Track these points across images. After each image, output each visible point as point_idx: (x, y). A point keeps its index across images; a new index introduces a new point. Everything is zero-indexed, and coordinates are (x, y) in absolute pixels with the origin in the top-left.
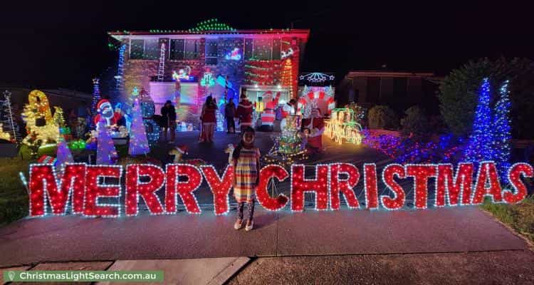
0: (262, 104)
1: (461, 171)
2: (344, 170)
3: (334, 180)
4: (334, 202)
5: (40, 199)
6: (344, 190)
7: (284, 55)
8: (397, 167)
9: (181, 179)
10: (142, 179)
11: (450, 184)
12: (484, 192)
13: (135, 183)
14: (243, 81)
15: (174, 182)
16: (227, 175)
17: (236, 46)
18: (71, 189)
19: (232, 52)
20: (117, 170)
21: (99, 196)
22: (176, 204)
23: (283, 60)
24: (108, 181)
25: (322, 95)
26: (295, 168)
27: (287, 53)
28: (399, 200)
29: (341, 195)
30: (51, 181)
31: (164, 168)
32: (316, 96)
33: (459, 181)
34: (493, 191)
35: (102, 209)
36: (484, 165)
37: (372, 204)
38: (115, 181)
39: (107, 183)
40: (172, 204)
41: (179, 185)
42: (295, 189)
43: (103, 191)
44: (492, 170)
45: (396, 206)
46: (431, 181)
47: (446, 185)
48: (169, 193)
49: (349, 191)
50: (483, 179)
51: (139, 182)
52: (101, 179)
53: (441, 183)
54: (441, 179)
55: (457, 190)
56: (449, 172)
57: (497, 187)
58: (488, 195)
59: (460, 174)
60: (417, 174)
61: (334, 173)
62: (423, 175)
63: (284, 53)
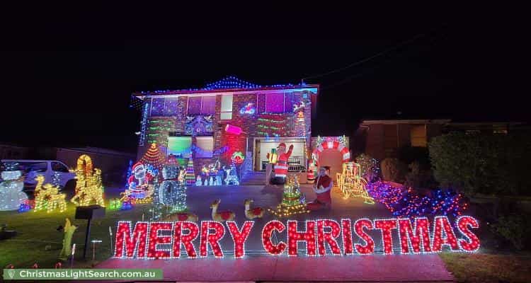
0: (275, 156)
1: (419, 224)
2: (328, 225)
3: (320, 232)
4: (322, 248)
5: (120, 245)
6: (328, 240)
7: (296, 108)
8: (366, 221)
9: (211, 231)
10: (185, 232)
11: (411, 235)
12: (441, 242)
13: (180, 234)
14: (256, 134)
15: (206, 234)
16: (244, 229)
17: (250, 101)
18: (138, 240)
19: (246, 106)
20: (170, 225)
21: (158, 243)
22: (207, 250)
23: (295, 113)
24: (164, 233)
25: (336, 144)
26: (289, 223)
27: (299, 106)
28: (369, 247)
29: (326, 245)
30: (128, 233)
31: (199, 224)
32: (330, 145)
33: (418, 233)
34: (450, 241)
35: (160, 253)
36: (438, 219)
37: (348, 251)
38: (169, 233)
39: (163, 235)
40: (205, 250)
41: (209, 236)
42: (291, 238)
43: (161, 240)
44: (445, 224)
45: (368, 252)
46: (395, 232)
47: (408, 236)
48: (202, 242)
49: (333, 242)
50: (439, 230)
51: (182, 234)
52: (160, 232)
53: (403, 235)
54: (402, 231)
55: (418, 240)
56: (408, 225)
57: (454, 238)
58: (445, 244)
59: (417, 227)
60: (383, 227)
61: (320, 227)
62: (388, 228)
63: (296, 106)
